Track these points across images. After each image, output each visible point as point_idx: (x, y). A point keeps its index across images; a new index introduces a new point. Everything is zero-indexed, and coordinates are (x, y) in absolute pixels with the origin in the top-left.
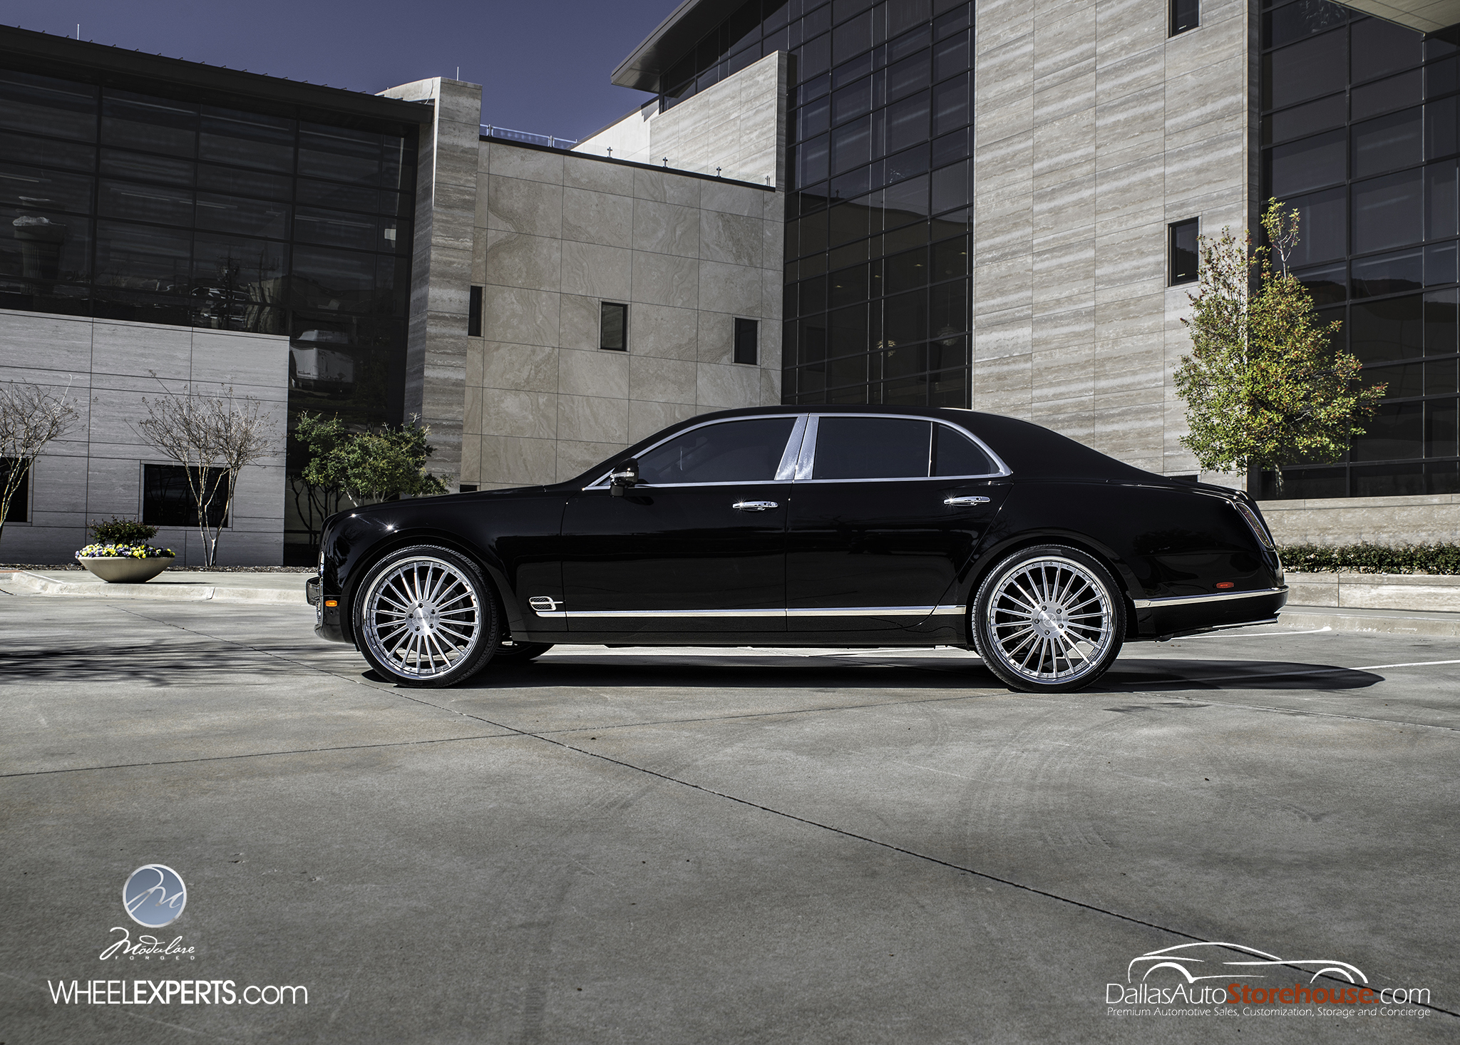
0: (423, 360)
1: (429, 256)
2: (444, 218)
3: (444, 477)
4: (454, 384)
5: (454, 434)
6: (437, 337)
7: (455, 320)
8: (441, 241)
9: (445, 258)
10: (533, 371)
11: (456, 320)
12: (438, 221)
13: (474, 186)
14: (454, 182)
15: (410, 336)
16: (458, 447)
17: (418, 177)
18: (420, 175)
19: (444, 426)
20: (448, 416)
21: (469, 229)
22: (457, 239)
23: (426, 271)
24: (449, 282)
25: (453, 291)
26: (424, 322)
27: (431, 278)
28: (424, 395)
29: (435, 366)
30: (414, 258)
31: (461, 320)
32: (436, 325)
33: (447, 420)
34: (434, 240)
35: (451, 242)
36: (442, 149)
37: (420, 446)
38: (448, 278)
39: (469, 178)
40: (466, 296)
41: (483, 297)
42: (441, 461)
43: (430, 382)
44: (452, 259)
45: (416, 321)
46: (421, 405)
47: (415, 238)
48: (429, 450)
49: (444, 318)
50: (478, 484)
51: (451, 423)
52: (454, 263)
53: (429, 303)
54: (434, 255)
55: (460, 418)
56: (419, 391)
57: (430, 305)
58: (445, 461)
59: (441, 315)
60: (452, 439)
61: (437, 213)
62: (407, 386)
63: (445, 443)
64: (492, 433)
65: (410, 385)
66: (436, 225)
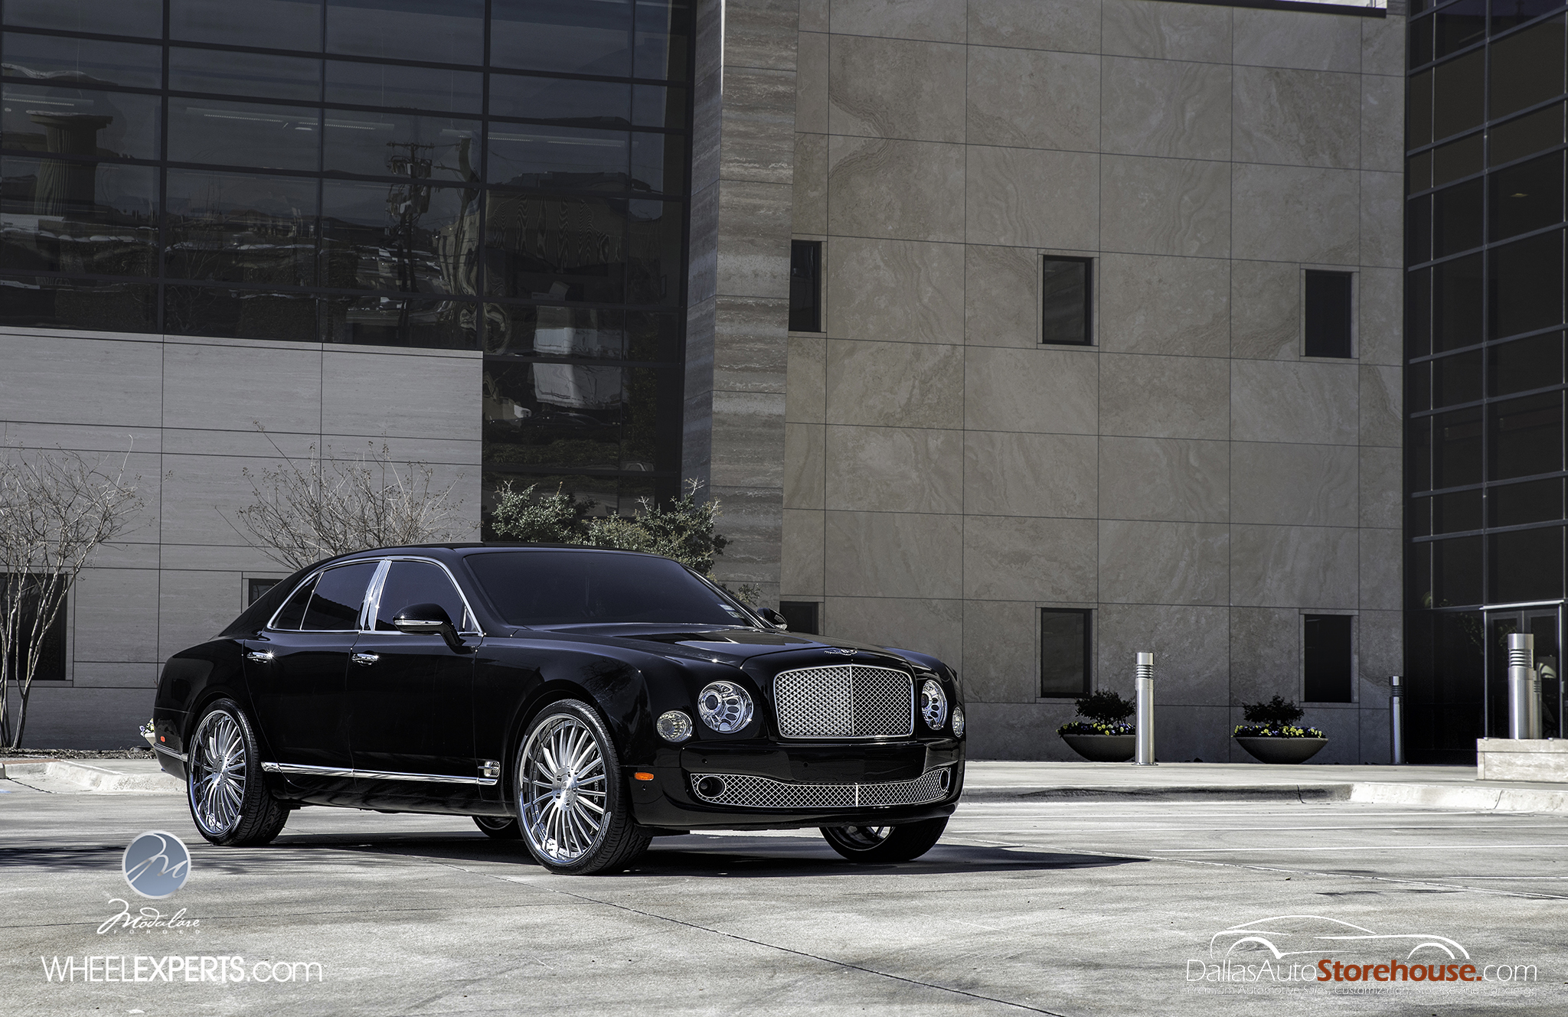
0: (709, 382)
1: (717, 198)
2: (742, 129)
3: (746, 590)
4: (765, 424)
5: (767, 513)
6: (733, 342)
7: (762, 309)
8: (736, 170)
9: (744, 201)
10: (916, 391)
11: (766, 309)
12: (731, 134)
13: (793, 66)
14: (757, 63)
15: (689, 340)
16: (775, 535)
17: (697, 57)
18: (700, 51)
19: (749, 500)
20: (756, 480)
21: (786, 146)
22: (765, 163)
23: (712, 225)
24: (752, 242)
25: (760, 258)
26: (711, 315)
27: (721, 238)
28: (714, 446)
29: (731, 392)
30: (693, 201)
31: (776, 309)
32: (732, 321)
33: (755, 488)
34: (724, 170)
35: (754, 171)
36: (735, 5)
37: (703, 536)
38: (749, 235)
39: (784, 54)
40: (781, 265)
41: (823, 260)
42: (744, 560)
43: (724, 423)
44: (757, 201)
45: (698, 315)
46: (708, 462)
47: (694, 164)
48: (720, 543)
49: (745, 307)
50: (820, 599)
51: (761, 493)
52: (761, 207)
53: (719, 283)
54: (725, 196)
55: (778, 483)
56: (705, 437)
57: (721, 286)
58: (751, 561)
59: (740, 301)
60: (765, 521)
61: (730, 122)
62: (686, 430)
63: (753, 530)
64: (843, 507)
65: (690, 427)
66: (727, 142)
